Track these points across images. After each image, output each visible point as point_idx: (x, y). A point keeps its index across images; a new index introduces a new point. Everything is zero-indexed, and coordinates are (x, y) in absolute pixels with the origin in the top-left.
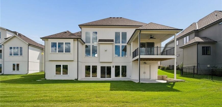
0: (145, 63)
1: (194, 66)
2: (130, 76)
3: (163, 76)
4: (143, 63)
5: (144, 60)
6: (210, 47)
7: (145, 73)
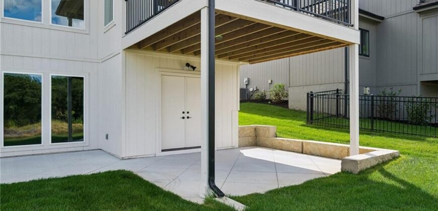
0: (188, 65)
1: (338, 90)
2: (107, 137)
3: (255, 129)
4: (178, 66)
5: (183, 52)
6: (368, 31)
7: (186, 115)
